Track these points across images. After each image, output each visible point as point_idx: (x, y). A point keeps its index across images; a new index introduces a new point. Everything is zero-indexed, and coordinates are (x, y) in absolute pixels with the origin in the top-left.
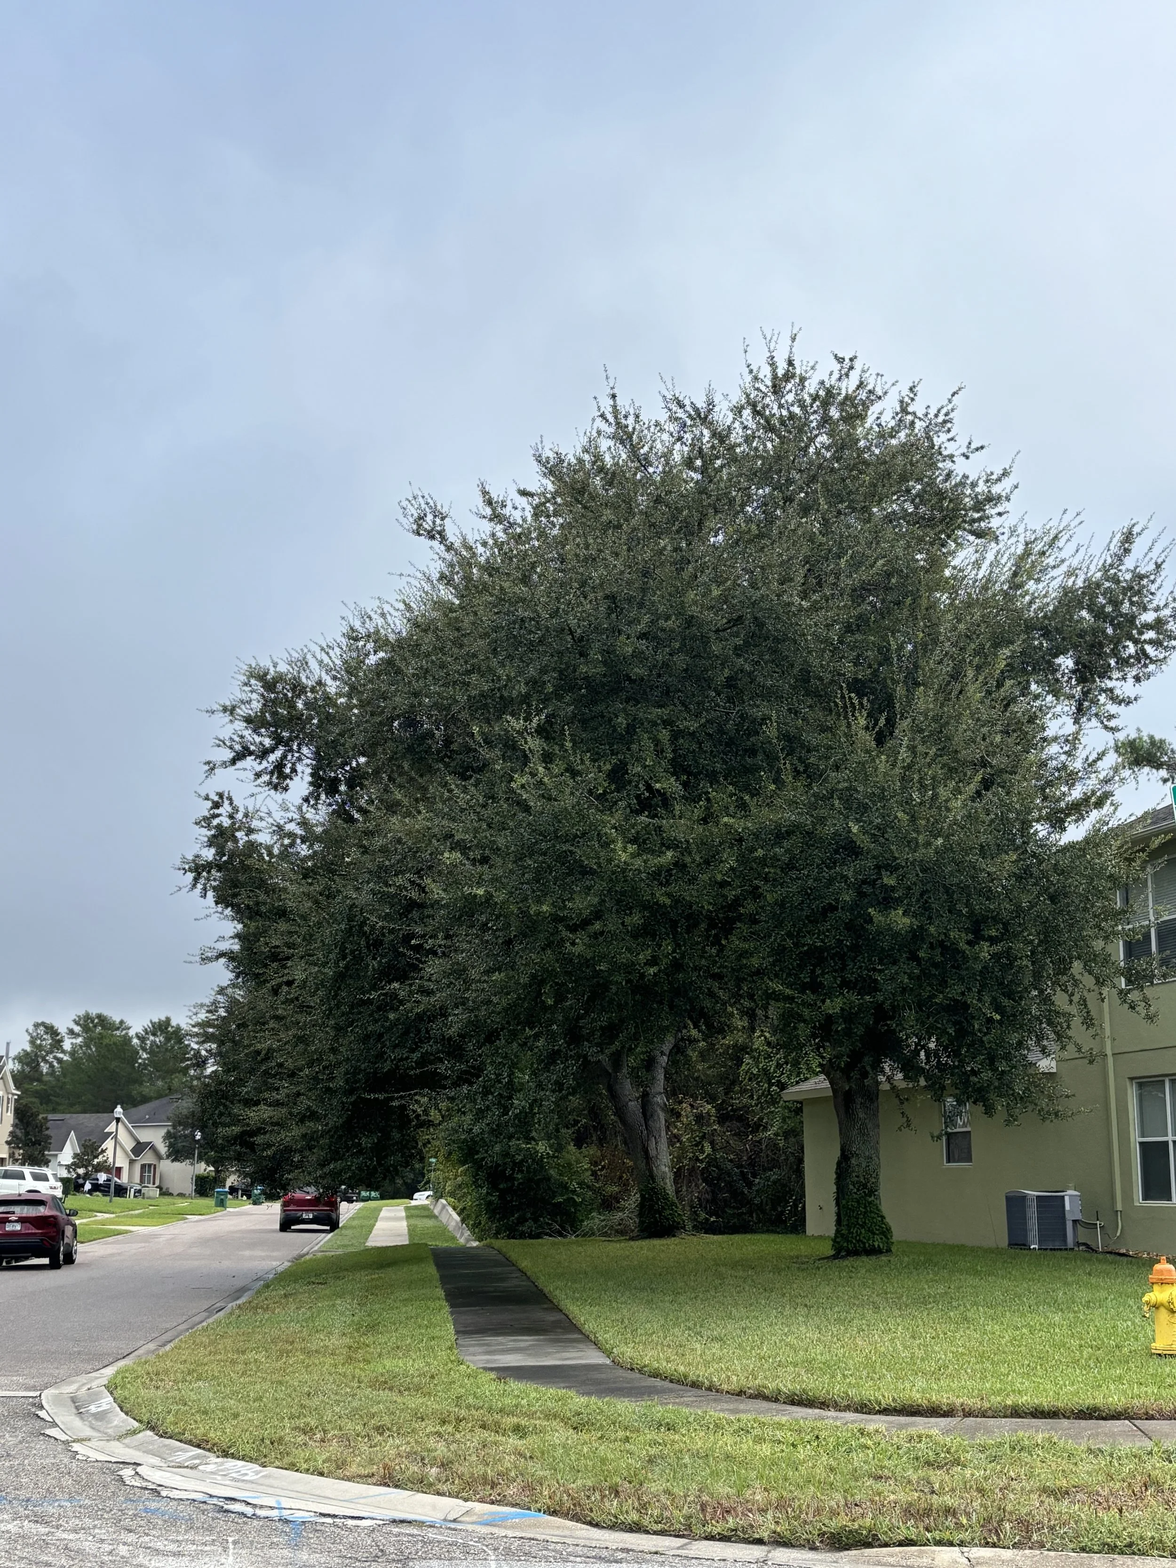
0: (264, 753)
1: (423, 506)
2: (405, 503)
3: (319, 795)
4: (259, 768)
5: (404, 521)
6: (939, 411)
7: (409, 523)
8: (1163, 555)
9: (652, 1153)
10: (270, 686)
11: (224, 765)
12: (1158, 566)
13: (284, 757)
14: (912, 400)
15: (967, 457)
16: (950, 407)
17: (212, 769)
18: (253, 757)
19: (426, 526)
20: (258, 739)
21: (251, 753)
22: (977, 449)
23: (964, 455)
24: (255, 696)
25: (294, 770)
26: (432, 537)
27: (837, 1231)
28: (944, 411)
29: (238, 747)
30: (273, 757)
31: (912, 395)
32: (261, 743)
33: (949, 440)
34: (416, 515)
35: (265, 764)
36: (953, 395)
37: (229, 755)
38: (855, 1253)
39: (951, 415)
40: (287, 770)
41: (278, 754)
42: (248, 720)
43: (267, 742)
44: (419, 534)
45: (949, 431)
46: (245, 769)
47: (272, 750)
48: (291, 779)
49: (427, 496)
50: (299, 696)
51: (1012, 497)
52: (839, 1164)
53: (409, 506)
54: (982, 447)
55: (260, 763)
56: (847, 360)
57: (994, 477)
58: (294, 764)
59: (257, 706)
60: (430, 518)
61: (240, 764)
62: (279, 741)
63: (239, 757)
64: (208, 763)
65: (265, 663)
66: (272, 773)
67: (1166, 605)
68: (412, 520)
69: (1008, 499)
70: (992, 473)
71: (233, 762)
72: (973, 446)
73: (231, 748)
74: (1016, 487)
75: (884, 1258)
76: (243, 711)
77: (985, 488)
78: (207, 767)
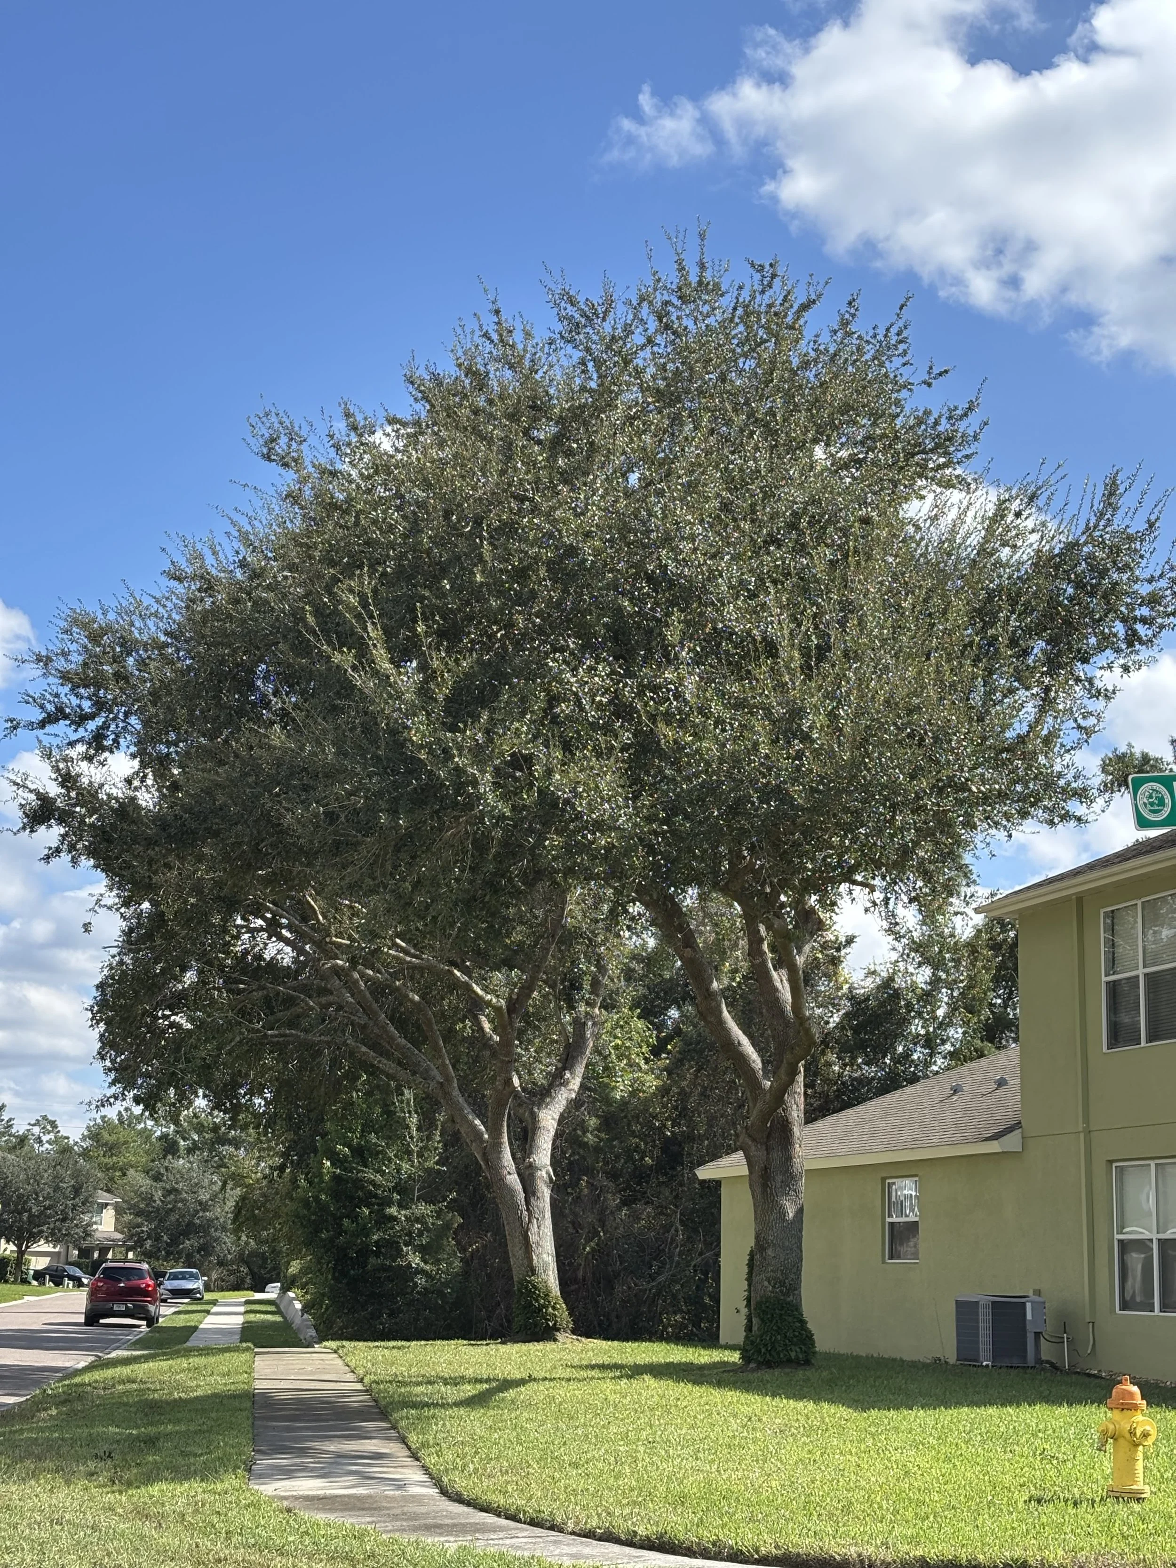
0: (82, 719)
1: (276, 425)
2: (253, 420)
3: (145, 776)
4: (74, 737)
5: (252, 441)
6: (888, 330)
7: (257, 444)
8: (1156, 510)
9: (533, 1238)
10: (95, 638)
11: (30, 726)
12: (1151, 525)
13: (105, 726)
14: (853, 316)
15: (929, 385)
16: (901, 323)
17: (15, 728)
18: (68, 722)
19: (280, 451)
20: (75, 701)
21: (66, 717)
22: (940, 374)
23: (925, 382)
24: (74, 647)
25: (116, 741)
26: (286, 465)
27: (746, 1337)
28: (894, 330)
29: (50, 708)
30: (92, 725)
31: (852, 311)
32: (79, 706)
33: (904, 365)
34: (267, 435)
35: (81, 732)
36: (901, 309)
37: (37, 715)
38: (768, 1364)
39: (905, 334)
40: (108, 743)
41: (99, 721)
42: (65, 677)
43: (87, 705)
44: (270, 460)
45: (905, 353)
46: (56, 735)
47: (92, 717)
48: (112, 752)
49: (282, 414)
50: (129, 654)
51: (981, 436)
52: (752, 1255)
53: (260, 424)
54: (946, 372)
55: (76, 731)
56: (767, 267)
57: (959, 412)
58: (117, 736)
59: (77, 659)
60: (283, 441)
61: (49, 729)
62: (100, 705)
63: (50, 719)
64: (12, 721)
65: (93, 609)
66: (90, 744)
67: (1161, 576)
68: (261, 441)
69: (976, 438)
70: (956, 408)
71: (42, 724)
72: (936, 371)
73: (42, 707)
74: (986, 424)
75: (801, 1374)
76: (60, 663)
77: (948, 426)
78: (9, 724)
